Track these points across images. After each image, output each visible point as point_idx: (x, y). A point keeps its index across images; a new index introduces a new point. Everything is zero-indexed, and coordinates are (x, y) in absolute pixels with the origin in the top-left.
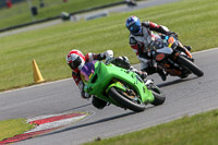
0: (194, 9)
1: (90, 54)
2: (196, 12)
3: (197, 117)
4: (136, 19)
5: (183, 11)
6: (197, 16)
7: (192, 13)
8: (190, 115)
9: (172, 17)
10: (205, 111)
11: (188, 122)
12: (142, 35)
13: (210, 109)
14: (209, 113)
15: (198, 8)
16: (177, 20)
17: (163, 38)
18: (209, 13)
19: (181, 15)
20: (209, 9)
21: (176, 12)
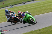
0: (34, 5)
1: (22, 12)
2: (35, 6)
3: (35, 31)
4: (7, 10)
5: (32, 6)
6: (35, 7)
7: (33, 6)
8: (33, 30)
9: (29, 7)
10: (37, 29)
11: (33, 32)
12: (8, 13)
13: (38, 29)
14: (38, 30)
15: (35, 5)
16: (30, 8)
17: (14, 14)
18: (38, 6)
19: (31, 7)
20: (38, 5)
21: (30, 6)
